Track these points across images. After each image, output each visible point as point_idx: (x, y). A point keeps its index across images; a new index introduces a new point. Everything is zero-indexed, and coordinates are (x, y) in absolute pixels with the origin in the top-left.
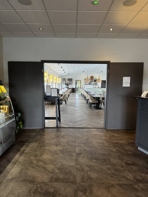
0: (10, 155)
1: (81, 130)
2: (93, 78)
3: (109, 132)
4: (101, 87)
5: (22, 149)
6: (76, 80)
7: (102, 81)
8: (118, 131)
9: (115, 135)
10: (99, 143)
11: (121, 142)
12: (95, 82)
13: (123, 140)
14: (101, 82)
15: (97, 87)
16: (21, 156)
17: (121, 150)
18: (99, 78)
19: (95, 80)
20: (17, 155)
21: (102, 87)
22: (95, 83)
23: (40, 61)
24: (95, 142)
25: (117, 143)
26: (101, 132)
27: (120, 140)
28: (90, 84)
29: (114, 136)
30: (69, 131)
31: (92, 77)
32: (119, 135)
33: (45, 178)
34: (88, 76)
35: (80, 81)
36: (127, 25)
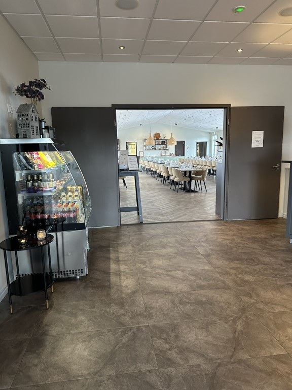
0: (101, 265)
1: (185, 224)
2: (160, 137)
3: (233, 225)
4: (174, 153)
5: (112, 255)
6: (127, 143)
7: (177, 141)
8: (245, 222)
9: (245, 228)
10: (228, 239)
11: (260, 237)
12: (162, 144)
13: (260, 233)
14: (176, 144)
15: (167, 154)
16: (119, 265)
17: (267, 246)
18: (172, 137)
19: (162, 142)
20: (111, 264)
21: (176, 154)
22: (164, 147)
23: (111, 106)
24: (221, 238)
25: (254, 238)
26: (220, 226)
27: (257, 234)
28: (153, 148)
29: (243, 229)
30: (168, 227)
31: (157, 136)
32: (250, 227)
33: (182, 287)
34: (150, 133)
35: (135, 143)
36: (269, 44)
